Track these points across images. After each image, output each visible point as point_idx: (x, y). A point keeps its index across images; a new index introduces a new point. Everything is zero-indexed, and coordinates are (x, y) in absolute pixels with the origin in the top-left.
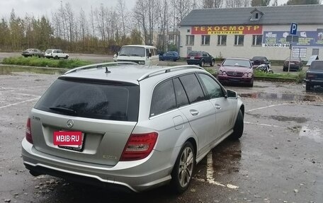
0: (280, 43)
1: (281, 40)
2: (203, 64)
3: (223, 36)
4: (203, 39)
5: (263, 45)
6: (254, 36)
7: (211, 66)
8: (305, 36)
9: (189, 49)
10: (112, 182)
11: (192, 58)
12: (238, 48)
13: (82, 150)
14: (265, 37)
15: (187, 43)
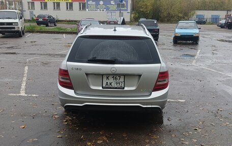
0: (98, 8)
1: (99, 6)
2: (49, 25)
3: (57, 3)
4: (42, 5)
5: (87, 10)
6: (80, 3)
7: (55, 25)
8: (114, 3)
9: (31, 13)
10: (151, 106)
11: (41, 20)
12: (70, 12)
13: (124, 88)
14: (88, 4)
15: (29, 8)
